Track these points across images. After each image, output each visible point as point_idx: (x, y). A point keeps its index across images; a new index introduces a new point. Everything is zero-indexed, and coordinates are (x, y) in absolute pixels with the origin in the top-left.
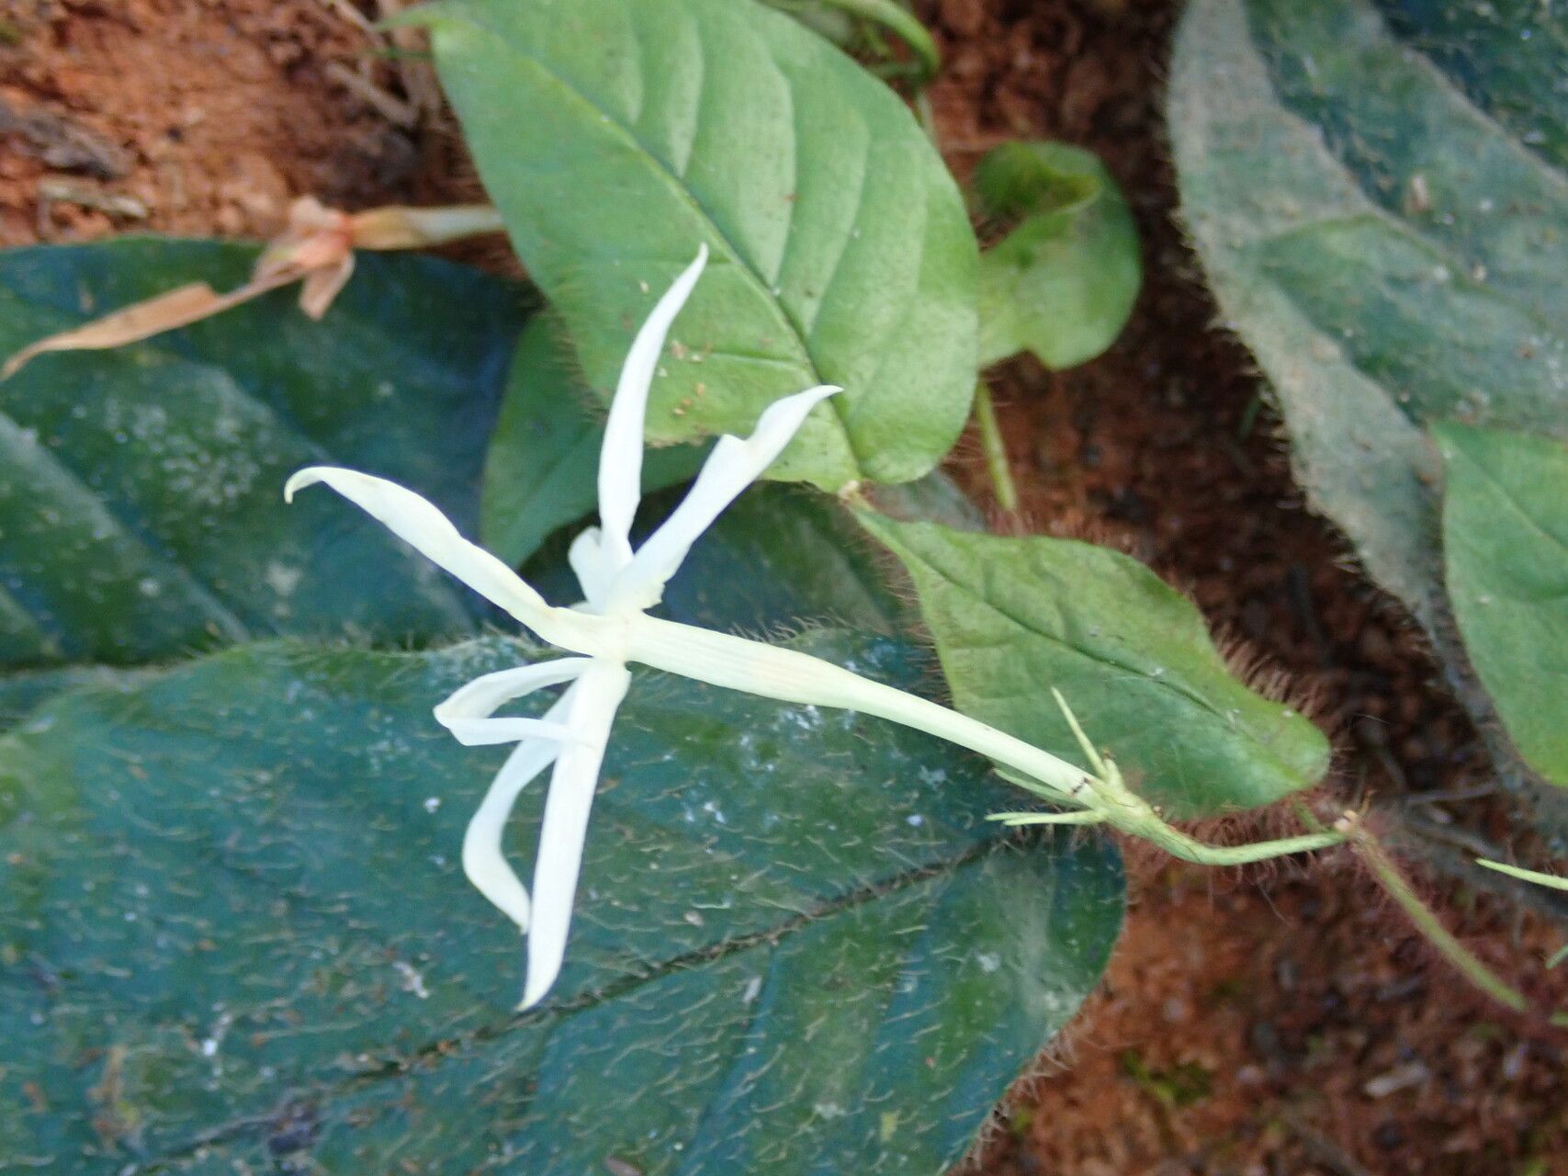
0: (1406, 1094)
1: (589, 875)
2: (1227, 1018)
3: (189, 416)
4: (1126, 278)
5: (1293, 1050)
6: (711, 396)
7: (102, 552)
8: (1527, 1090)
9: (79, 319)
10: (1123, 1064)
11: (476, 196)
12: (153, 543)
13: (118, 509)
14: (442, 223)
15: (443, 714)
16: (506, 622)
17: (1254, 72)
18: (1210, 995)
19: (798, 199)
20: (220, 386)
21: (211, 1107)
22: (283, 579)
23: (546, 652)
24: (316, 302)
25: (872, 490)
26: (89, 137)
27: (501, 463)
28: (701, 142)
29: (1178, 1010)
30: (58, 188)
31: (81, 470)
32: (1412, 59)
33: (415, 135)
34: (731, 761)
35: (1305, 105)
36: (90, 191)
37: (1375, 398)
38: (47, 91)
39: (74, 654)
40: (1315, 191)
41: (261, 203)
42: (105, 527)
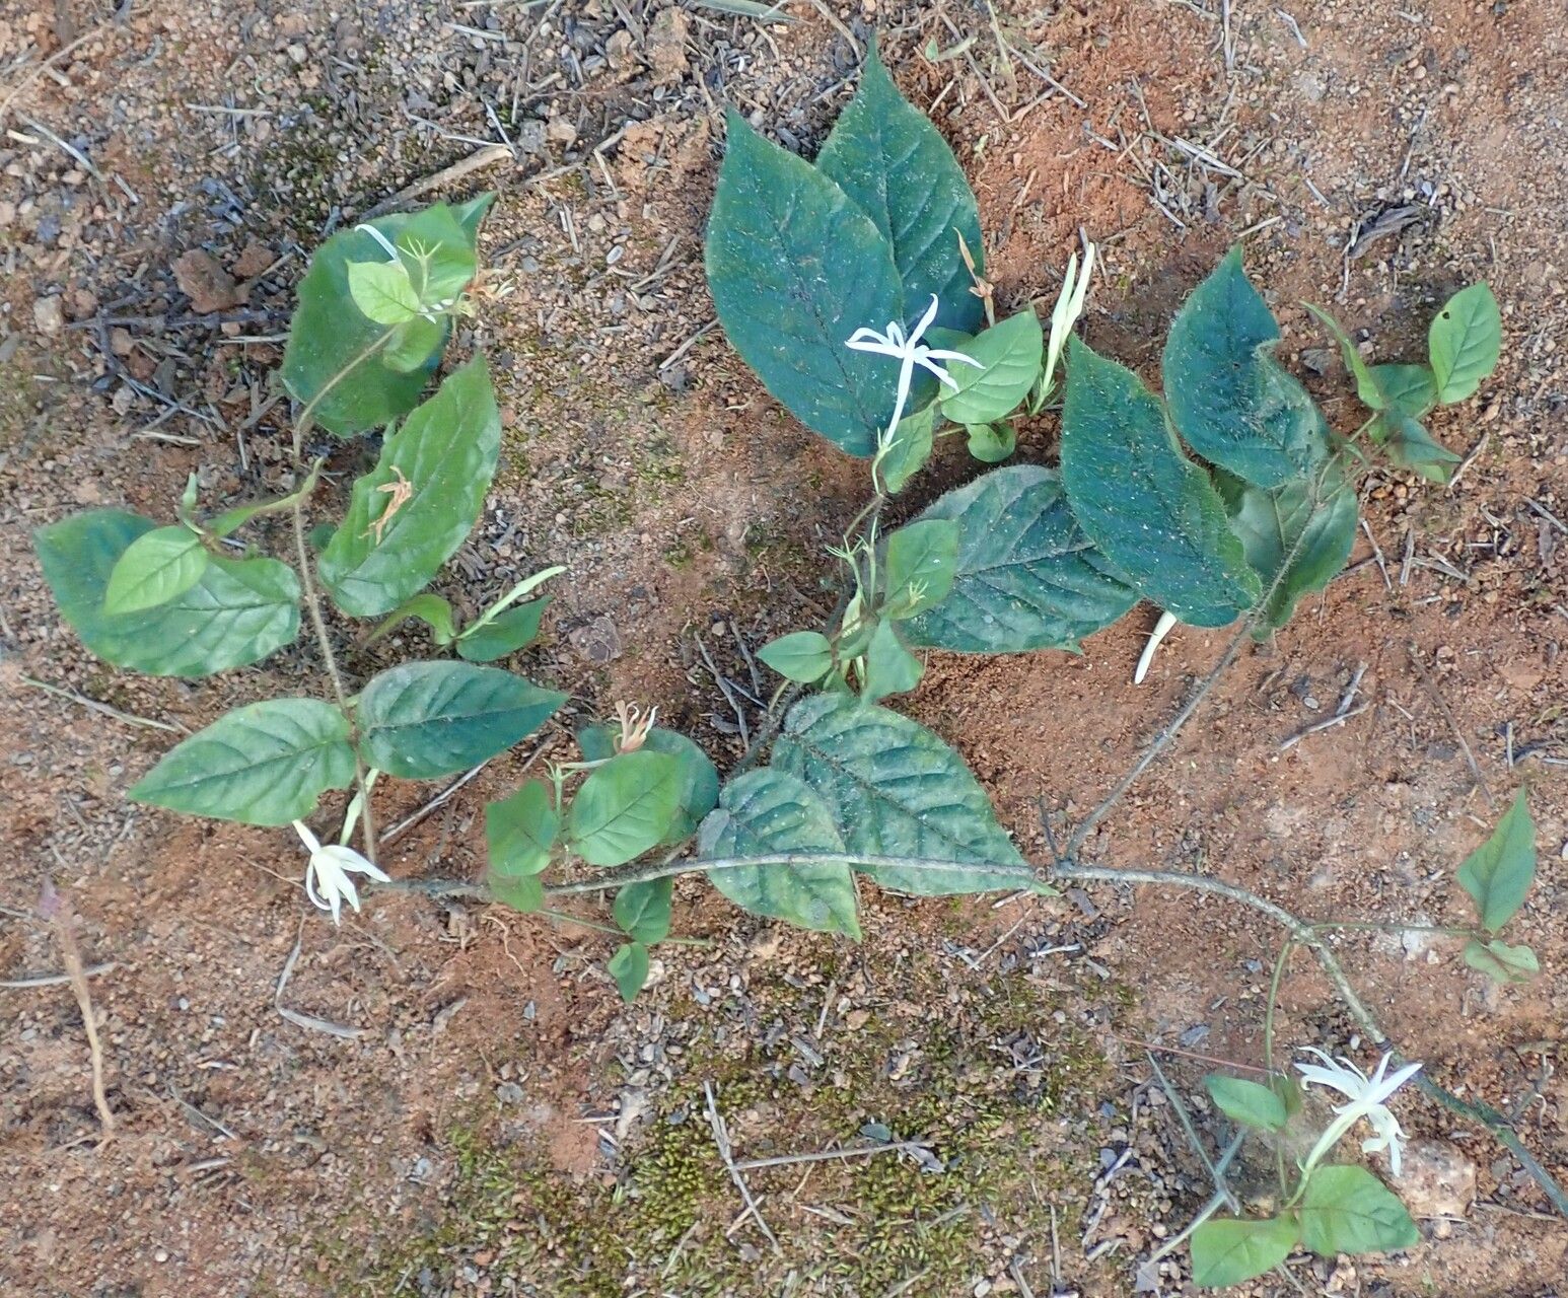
0: (816, 533)
1: (861, 353)
2: (831, 492)
3: (948, 265)
4: (988, 460)
5: (824, 507)
6: (956, 371)
7: (918, 249)
8: (817, 560)
9: (966, 241)
10: (820, 471)
11: (997, 321)
12: (921, 258)
13: (927, 250)
14: (991, 315)
15: (893, 324)
16: (910, 333)
17: (1032, 483)
18: (835, 489)
19: (996, 386)
20: (955, 271)
21: (806, 279)
22: (914, 286)
23: (906, 341)
24: (972, 290)
25: (939, 404)
26: (1004, 241)
27: (941, 330)
28: (1007, 366)
29: (832, 481)
30: (993, 235)
31: (935, 243)
32: (1037, 516)
33: (1010, 308)
34: (885, 379)
35: (1026, 493)
36: (993, 241)
37: (965, 508)
38: (1014, 231)
39: (896, 243)
40: (1008, 495)
41: (993, 276)
42: (923, 248)
